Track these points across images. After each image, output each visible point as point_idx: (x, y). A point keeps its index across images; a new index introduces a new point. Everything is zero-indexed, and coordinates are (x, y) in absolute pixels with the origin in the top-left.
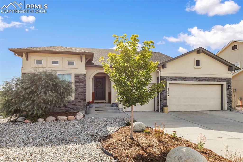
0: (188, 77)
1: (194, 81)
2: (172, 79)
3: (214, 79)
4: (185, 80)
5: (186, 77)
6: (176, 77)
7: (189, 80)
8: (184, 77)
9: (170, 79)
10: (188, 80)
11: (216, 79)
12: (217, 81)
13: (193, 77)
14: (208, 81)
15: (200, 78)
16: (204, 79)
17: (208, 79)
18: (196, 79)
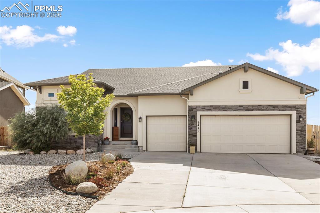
0: (229, 106)
1: (239, 110)
2: (204, 108)
3: (273, 107)
4: (224, 109)
5: (226, 106)
6: (211, 106)
7: (231, 109)
8: (223, 106)
9: (203, 109)
10: (229, 109)
11: (277, 107)
12: (280, 110)
13: (237, 106)
14: (263, 110)
15: (249, 106)
16: (257, 107)
17: (261, 107)
18: (242, 108)
